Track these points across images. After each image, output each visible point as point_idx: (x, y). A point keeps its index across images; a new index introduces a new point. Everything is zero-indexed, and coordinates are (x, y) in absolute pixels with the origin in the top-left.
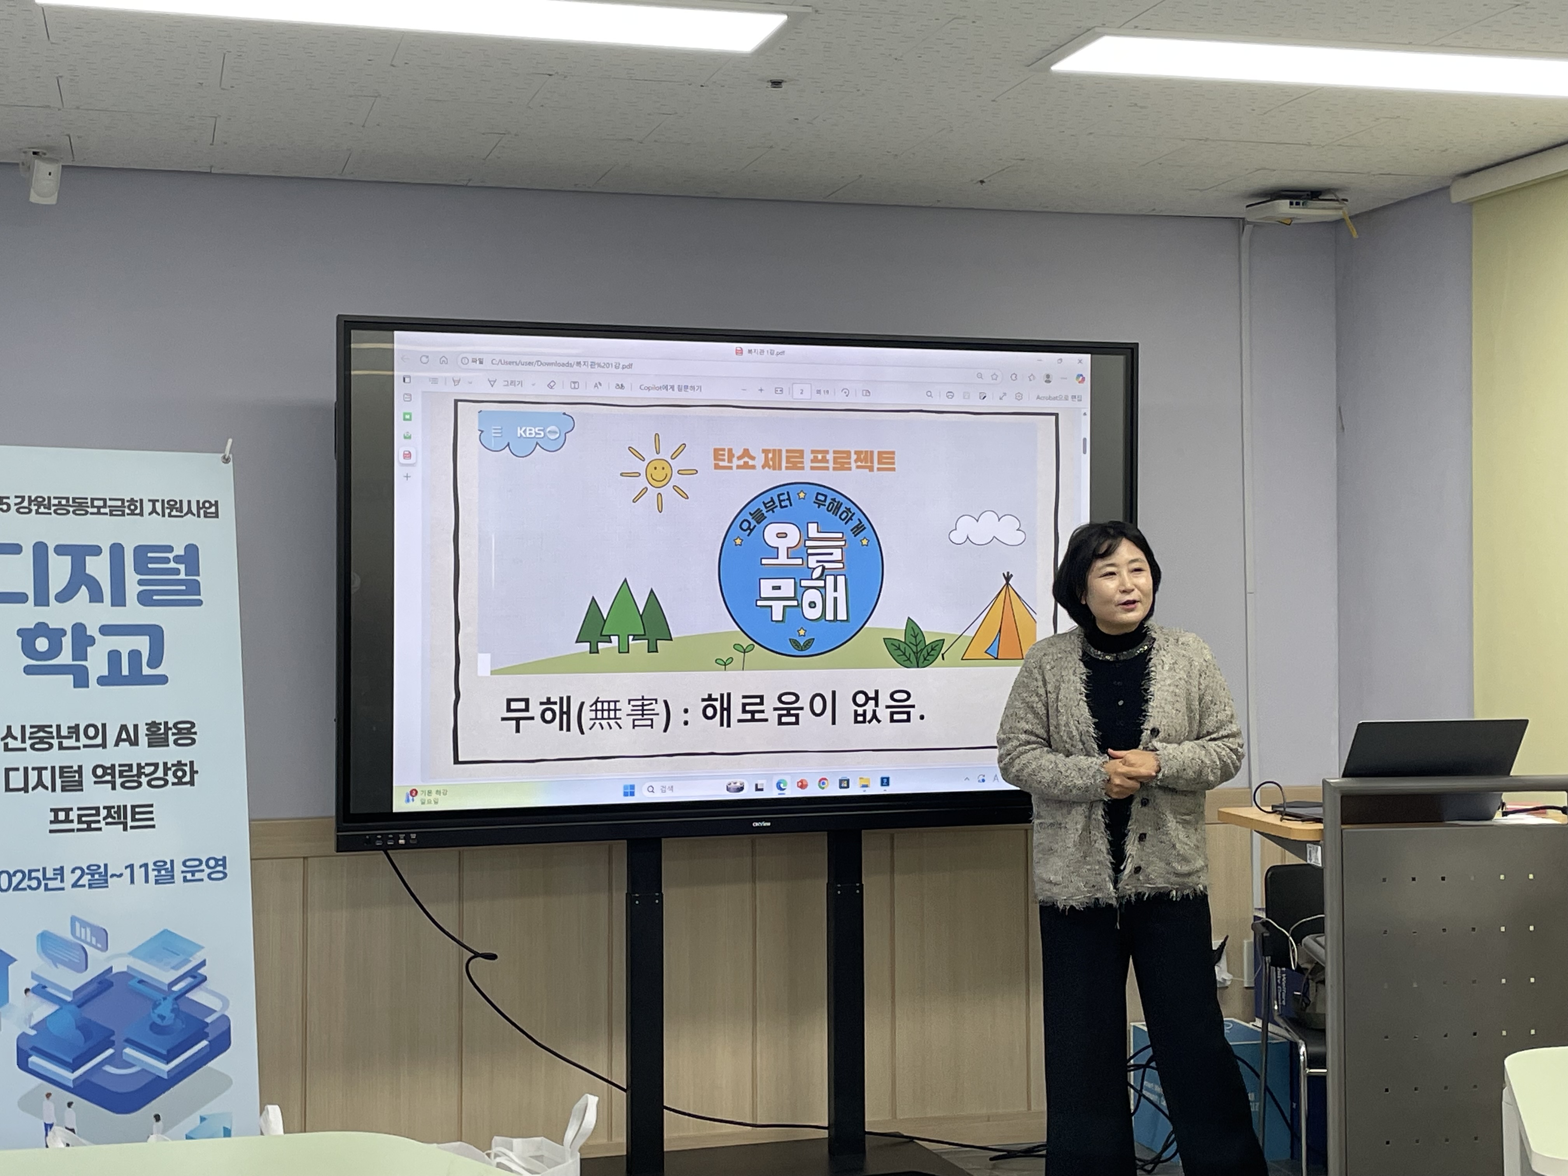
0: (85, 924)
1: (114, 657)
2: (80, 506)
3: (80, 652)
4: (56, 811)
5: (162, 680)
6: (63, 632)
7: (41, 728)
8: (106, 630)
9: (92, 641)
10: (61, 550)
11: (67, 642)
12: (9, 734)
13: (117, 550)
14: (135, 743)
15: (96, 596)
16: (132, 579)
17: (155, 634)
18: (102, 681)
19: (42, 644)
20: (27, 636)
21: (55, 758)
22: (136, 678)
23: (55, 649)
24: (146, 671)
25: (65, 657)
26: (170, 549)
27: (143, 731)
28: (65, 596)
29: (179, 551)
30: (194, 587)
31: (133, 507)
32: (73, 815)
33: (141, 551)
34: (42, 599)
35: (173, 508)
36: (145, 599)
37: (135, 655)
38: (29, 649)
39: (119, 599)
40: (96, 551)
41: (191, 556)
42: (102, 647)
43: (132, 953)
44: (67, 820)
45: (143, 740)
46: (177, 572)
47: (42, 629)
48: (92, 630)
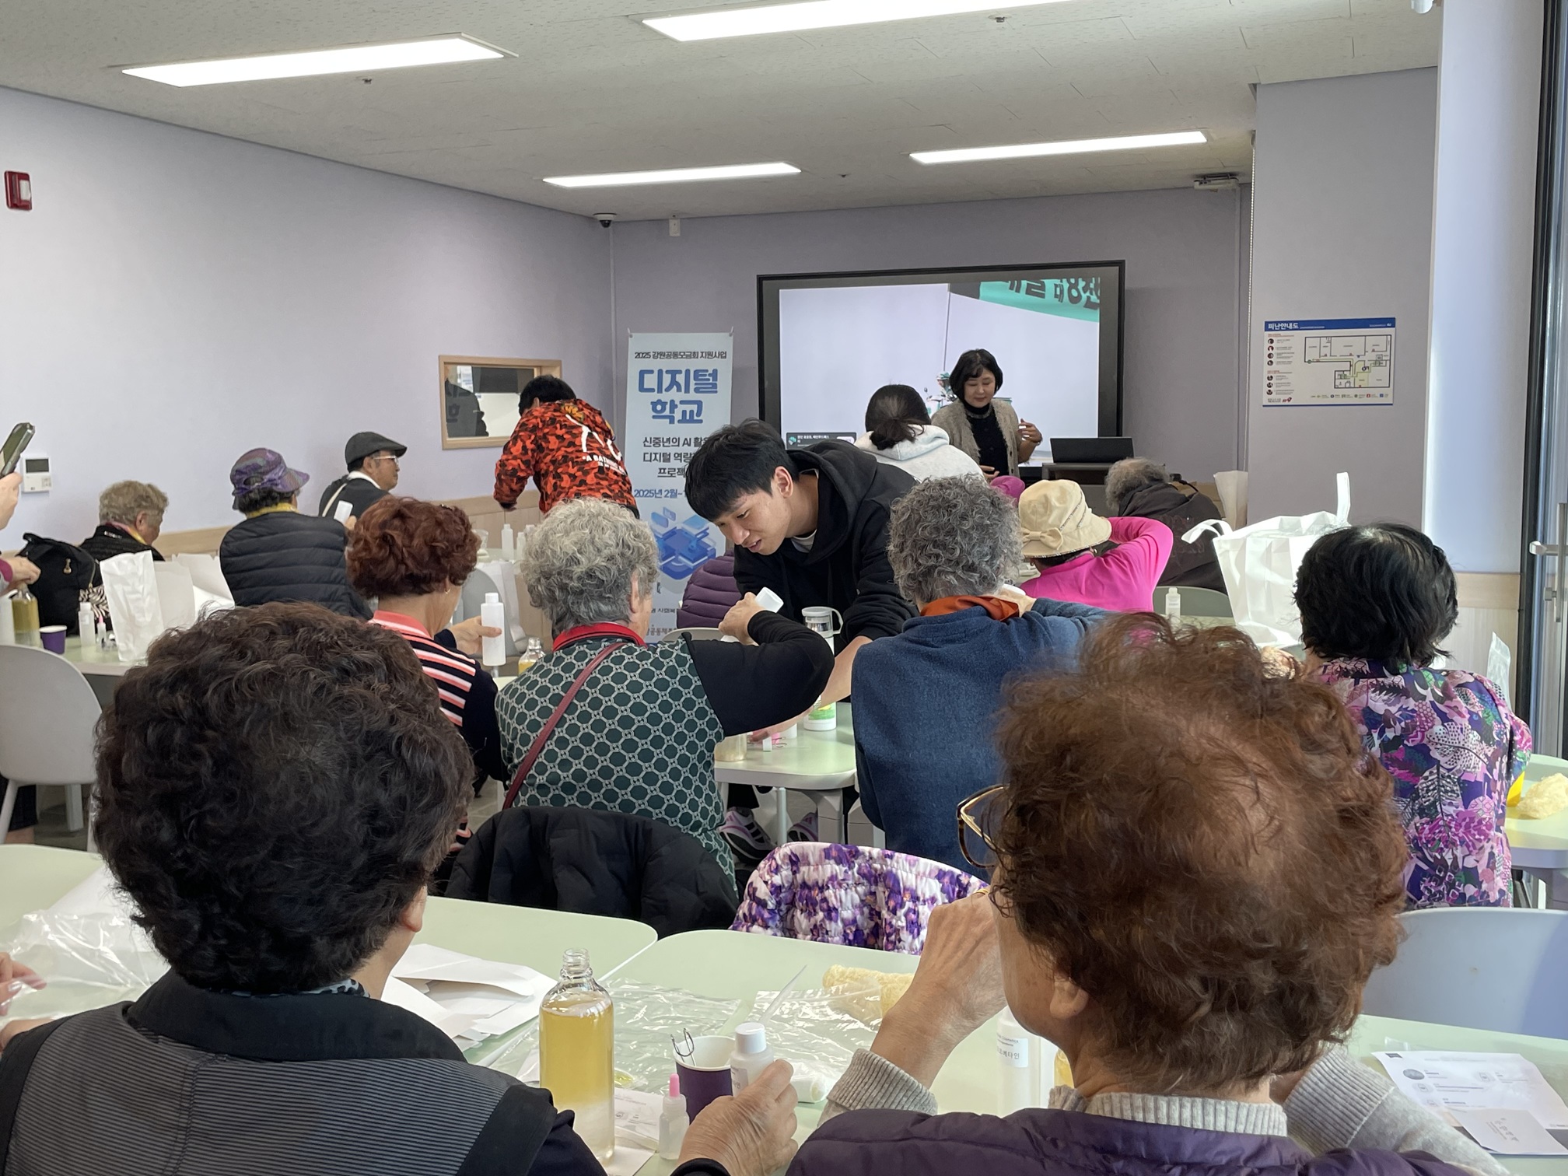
0: (668, 510)
1: (684, 412)
2: (675, 355)
3: (672, 411)
4: (660, 469)
5: (701, 421)
6: (666, 403)
7: (657, 439)
8: (682, 402)
9: (676, 406)
10: (667, 372)
11: (668, 406)
12: (646, 440)
13: (688, 372)
14: (689, 445)
15: (679, 390)
16: (692, 382)
17: (699, 404)
18: (679, 421)
19: (659, 407)
20: (654, 404)
21: (661, 450)
22: (692, 421)
23: (663, 409)
24: (696, 418)
25: (667, 412)
26: (707, 371)
27: (693, 441)
28: (667, 390)
29: (711, 372)
30: (715, 386)
31: (694, 355)
32: (666, 471)
33: (696, 372)
34: (660, 391)
35: (709, 355)
36: (697, 390)
37: (692, 412)
38: (654, 409)
39: (687, 391)
40: (680, 372)
41: (715, 374)
42: (681, 408)
43: (684, 523)
44: (664, 473)
45: (693, 444)
46: (709, 380)
47: (659, 402)
48: (677, 403)
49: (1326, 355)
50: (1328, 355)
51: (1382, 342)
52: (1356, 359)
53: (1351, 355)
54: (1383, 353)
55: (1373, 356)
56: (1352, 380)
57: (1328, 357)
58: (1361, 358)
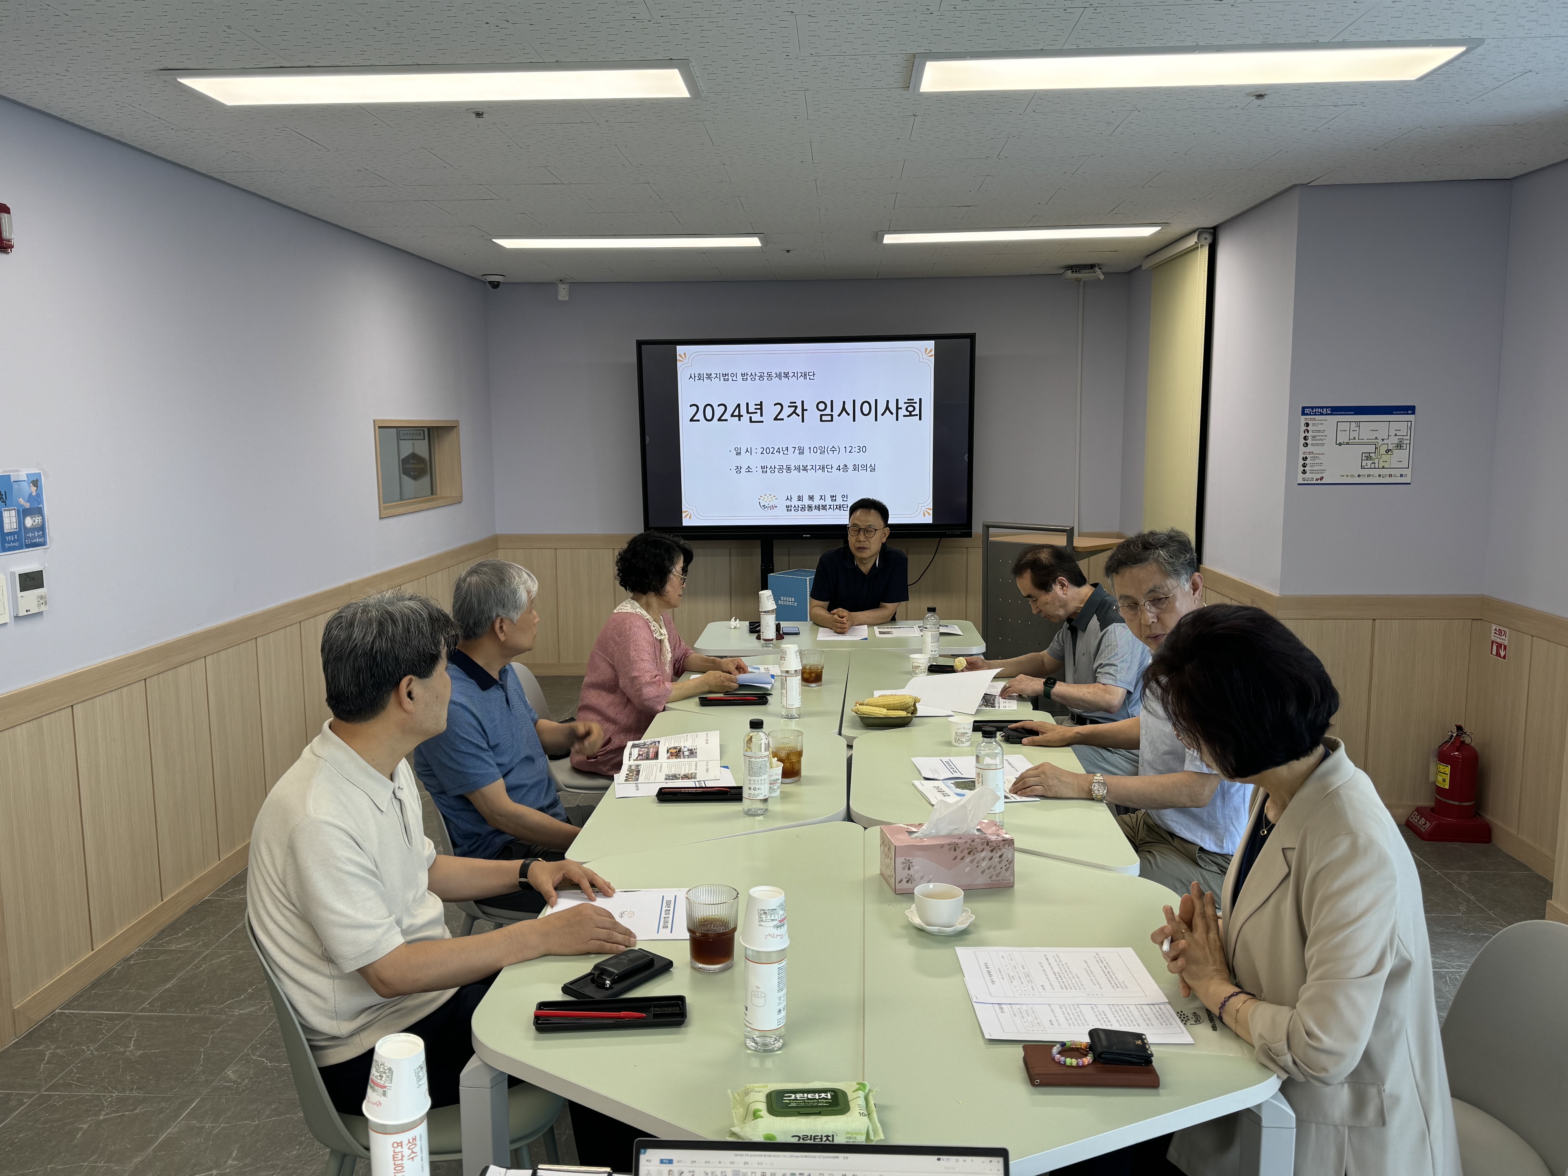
49: (1354, 438)
50: (1357, 438)
51: (1403, 427)
52: (1381, 442)
53: (1376, 438)
54: (1404, 438)
55: (1395, 440)
56: (1376, 461)
57: (1357, 440)
58: (1385, 441)
